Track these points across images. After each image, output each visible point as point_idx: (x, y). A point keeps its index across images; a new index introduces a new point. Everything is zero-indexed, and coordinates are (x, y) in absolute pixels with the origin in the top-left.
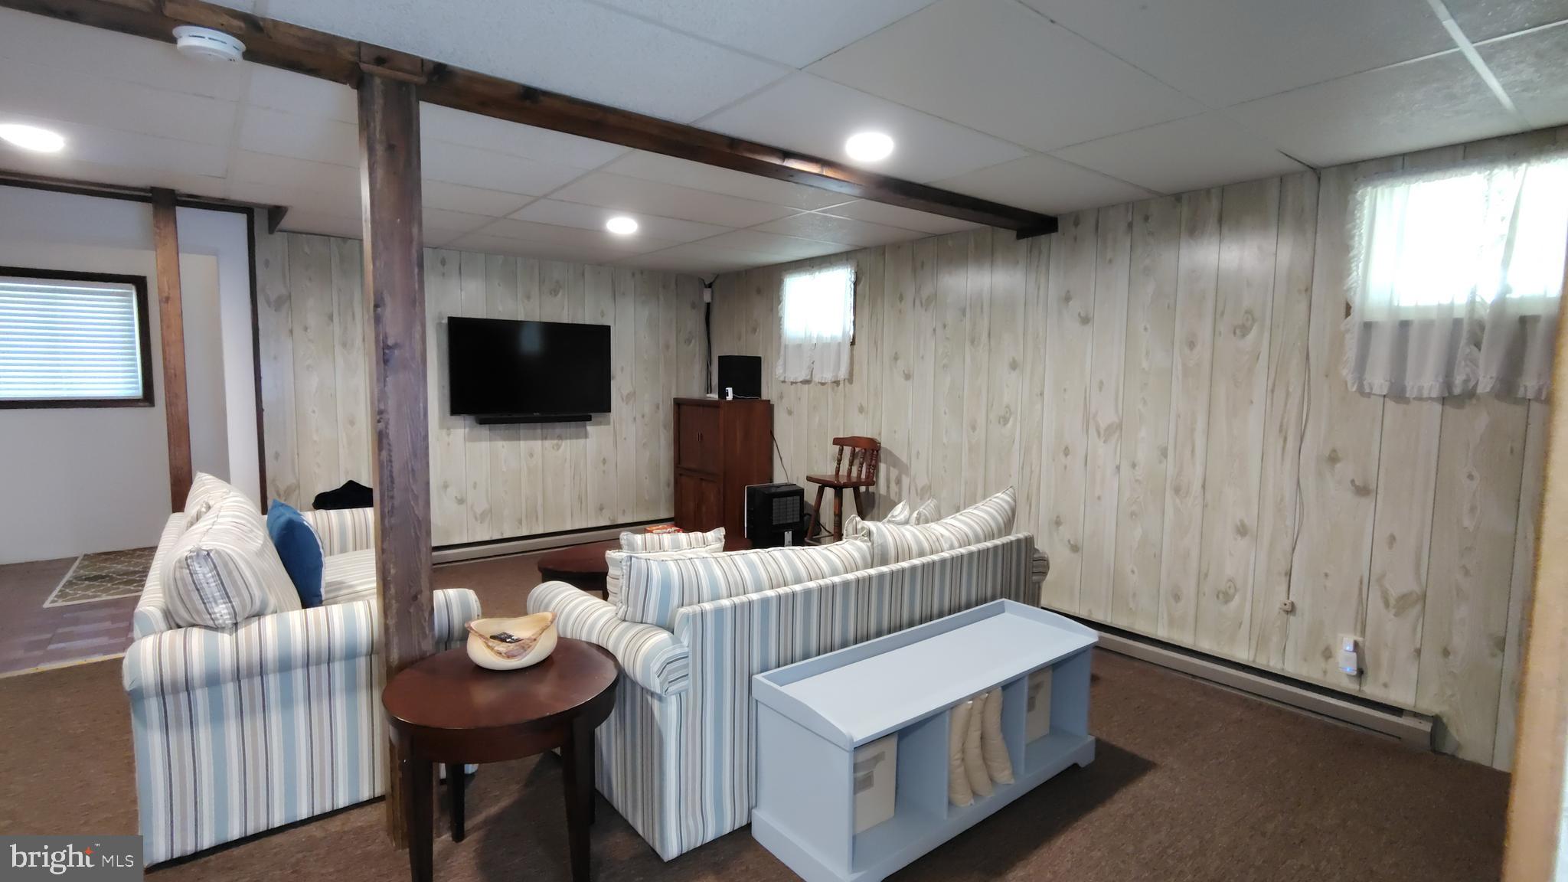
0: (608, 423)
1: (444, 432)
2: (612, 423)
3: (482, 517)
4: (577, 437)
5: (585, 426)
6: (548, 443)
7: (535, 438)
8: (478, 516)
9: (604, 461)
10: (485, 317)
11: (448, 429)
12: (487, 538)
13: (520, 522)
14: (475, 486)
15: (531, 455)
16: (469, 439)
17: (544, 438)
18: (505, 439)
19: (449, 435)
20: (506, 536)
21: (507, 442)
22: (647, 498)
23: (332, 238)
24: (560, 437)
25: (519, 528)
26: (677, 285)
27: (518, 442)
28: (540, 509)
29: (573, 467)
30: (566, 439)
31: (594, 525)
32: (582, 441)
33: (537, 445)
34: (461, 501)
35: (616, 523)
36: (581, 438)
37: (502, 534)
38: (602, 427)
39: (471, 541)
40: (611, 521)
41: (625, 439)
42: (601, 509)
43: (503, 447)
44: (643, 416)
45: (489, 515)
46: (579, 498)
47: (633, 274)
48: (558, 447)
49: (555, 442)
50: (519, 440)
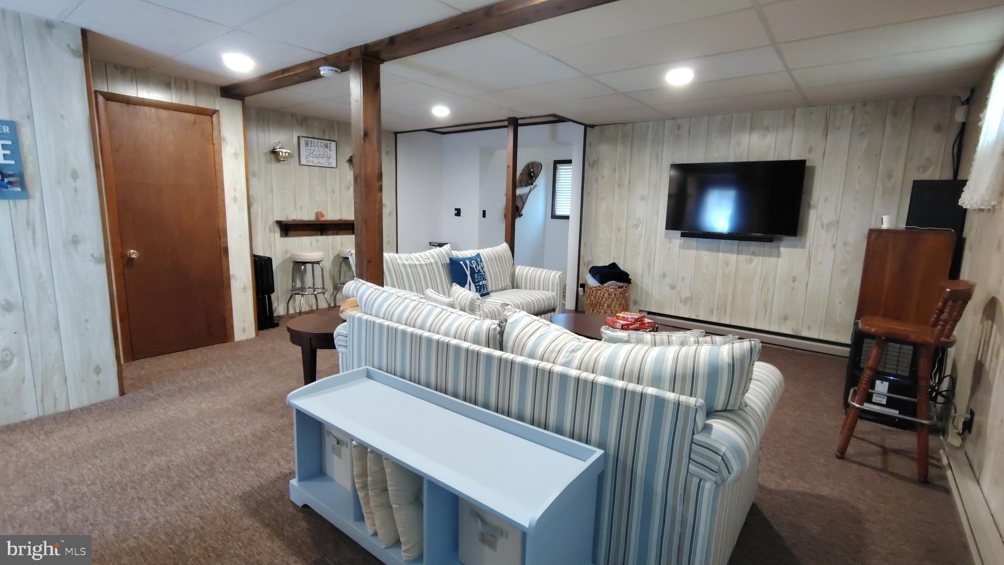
0: (803, 247)
1: (668, 240)
2: (807, 249)
3: (685, 301)
4: (770, 256)
5: (778, 247)
6: (742, 257)
7: (731, 252)
8: (683, 300)
9: (794, 280)
10: (703, 162)
11: (670, 239)
12: (687, 316)
13: (712, 311)
14: (683, 279)
15: (727, 265)
16: (682, 247)
17: (739, 252)
18: (707, 250)
19: (670, 243)
20: (700, 318)
21: (709, 252)
22: (838, 320)
23: (619, 125)
24: (754, 254)
25: (710, 316)
26: (914, 109)
27: (717, 253)
28: (729, 306)
29: (762, 279)
30: (759, 256)
31: (776, 330)
32: (774, 259)
33: (733, 257)
34: (673, 288)
35: (799, 335)
36: (774, 256)
37: (698, 316)
38: (796, 249)
39: (676, 315)
40: (794, 331)
41: (820, 263)
42: (785, 318)
43: (706, 255)
44: (845, 244)
45: (690, 301)
46: (765, 305)
47: (853, 108)
48: (751, 261)
49: (748, 257)
50: (719, 252)
